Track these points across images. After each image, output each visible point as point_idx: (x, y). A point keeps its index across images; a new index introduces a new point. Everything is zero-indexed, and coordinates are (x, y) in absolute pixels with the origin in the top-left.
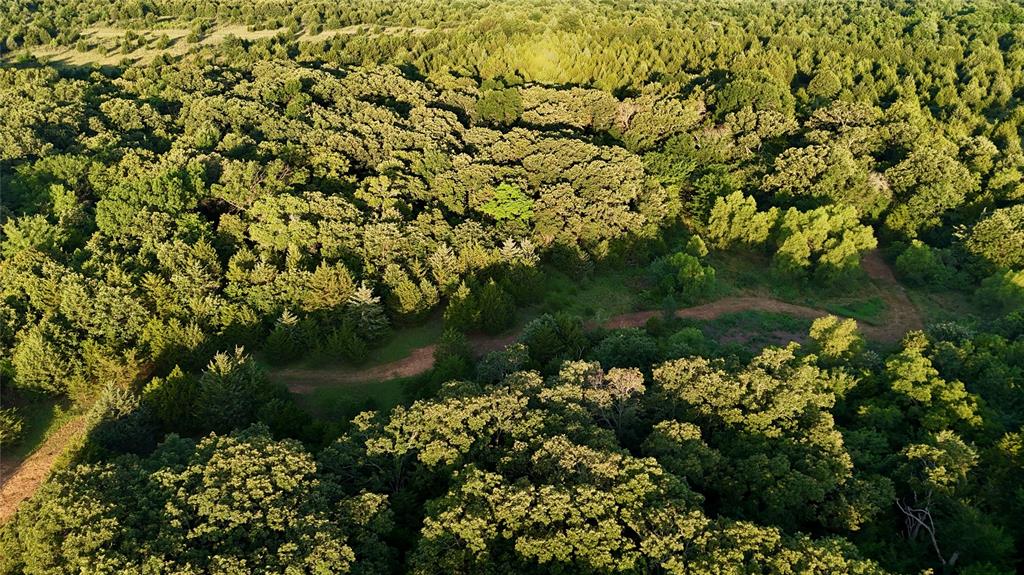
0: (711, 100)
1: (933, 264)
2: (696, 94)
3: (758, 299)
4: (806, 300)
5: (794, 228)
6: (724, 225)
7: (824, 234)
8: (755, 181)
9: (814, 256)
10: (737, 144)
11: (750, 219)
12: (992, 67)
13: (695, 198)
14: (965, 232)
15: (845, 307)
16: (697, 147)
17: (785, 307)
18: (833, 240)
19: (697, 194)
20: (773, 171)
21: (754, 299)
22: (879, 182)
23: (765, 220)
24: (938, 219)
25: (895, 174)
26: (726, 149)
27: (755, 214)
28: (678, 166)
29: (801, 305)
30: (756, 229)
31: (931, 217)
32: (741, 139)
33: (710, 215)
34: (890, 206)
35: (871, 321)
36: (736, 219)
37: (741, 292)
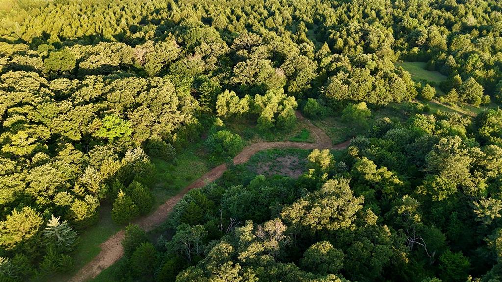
0: (181, 41)
1: (319, 107)
2: (170, 37)
3: (259, 143)
4: (279, 138)
5: (261, 104)
6: (226, 109)
7: (276, 104)
8: (226, 82)
9: (276, 115)
10: (206, 63)
11: (238, 103)
13: (202, 96)
14: (324, 89)
15: (295, 137)
16: (188, 68)
17: (273, 144)
18: (281, 107)
19: (202, 94)
20: (233, 74)
21: (256, 144)
22: (280, 73)
23: (245, 101)
24: (310, 85)
25: (285, 67)
26: (201, 68)
27: (240, 101)
28: (184, 80)
29: (278, 141)
30: (243, 108)
31: (306, 85)
32: (208, 60)
33: (215, 105)
34: (287, 82)
35: (310, 141)
36: (231, 105)
37: (250, 142)
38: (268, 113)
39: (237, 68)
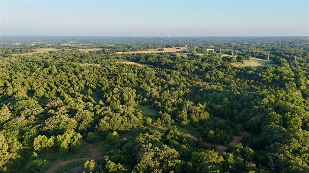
0: (11, 108)
1: (95, 137)
2: (4, 107)
3: (60, 163)
4: (72, 158)
5: (61, 140)
6: (39, 146)
7: (70, 139)
8: (40, 129)
9: (70, 145)
10: (28, 120)
11: (47, 142)
12: (76, 80)
13: (24, 140)
14: (97, 127)
15: (82, 155)
16: (16, 124)
17: (68, 162)
18: (72, 140)
19: (25, 139)
20: (44, 125)
21: (58, 163)
22: (73, 120)
23: (51, 140)
24: (90, 125)
25: (76, 117)
26: (25, 123)
27: (48, 140)
28: (13, 132)
29: (71, 159)
30: (50, 144)
31: (88, 125)
32: (29, 118)
33: (33, 144)
34: (78, 125)
35: (89, 156)
36: (43, 143)
37: (54, 163)
38: (65, 145)
39: (47, 121)
